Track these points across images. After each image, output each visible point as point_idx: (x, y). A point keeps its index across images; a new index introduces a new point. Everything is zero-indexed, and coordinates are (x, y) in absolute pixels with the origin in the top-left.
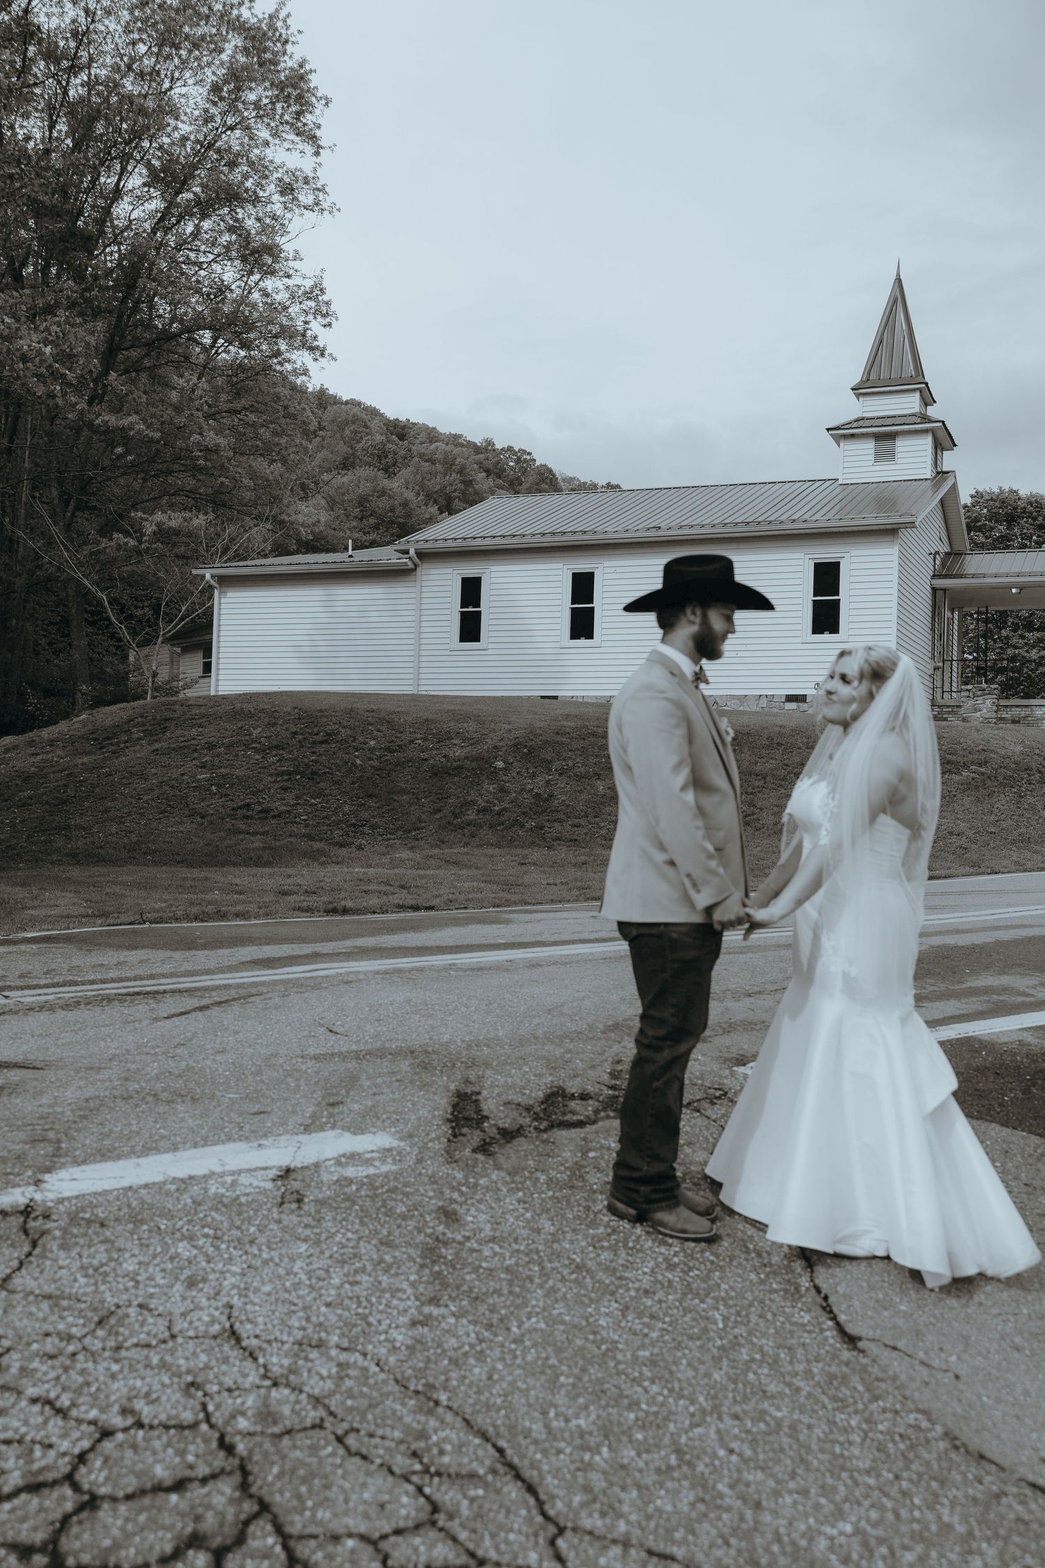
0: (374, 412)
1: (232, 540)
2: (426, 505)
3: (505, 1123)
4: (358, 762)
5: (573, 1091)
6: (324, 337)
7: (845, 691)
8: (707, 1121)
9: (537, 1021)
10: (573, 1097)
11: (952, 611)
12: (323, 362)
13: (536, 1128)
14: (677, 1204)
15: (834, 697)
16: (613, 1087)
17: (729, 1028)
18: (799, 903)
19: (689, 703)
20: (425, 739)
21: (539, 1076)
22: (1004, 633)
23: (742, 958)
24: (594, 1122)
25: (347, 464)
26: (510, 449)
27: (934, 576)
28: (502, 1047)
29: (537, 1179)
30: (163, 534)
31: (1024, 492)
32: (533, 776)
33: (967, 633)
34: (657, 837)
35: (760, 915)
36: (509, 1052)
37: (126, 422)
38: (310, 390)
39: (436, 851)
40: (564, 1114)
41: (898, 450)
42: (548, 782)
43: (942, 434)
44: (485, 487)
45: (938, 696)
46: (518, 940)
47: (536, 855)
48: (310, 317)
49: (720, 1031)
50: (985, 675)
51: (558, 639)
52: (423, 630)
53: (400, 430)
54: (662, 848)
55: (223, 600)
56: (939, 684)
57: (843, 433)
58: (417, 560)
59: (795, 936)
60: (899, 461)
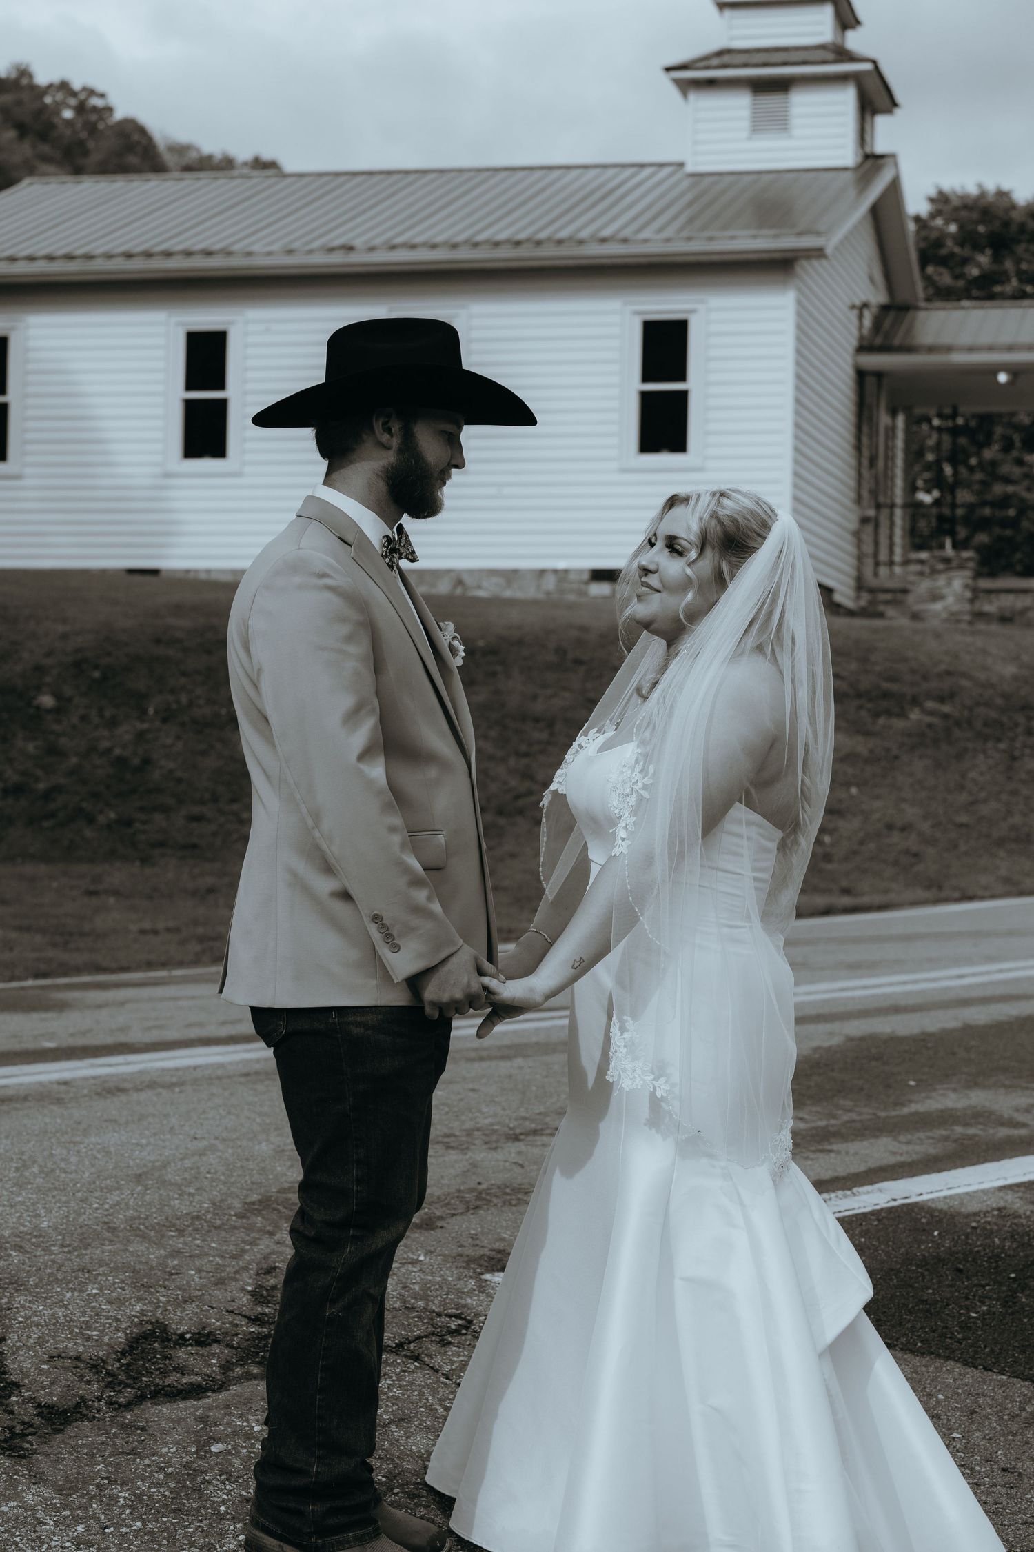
3: (51, 1395)
5: (183, 1328)
7: (673, 568)
8: (432, 1378)
9: (114, 1197)
10: (181, 1340)
11: (893, 413)
13: (110, 1403)
14: (376, 1535)
15: (653, 580)
16: (257, 1320)
17: (477, 1200)
18: (583, 967)
19: (377, 596)
21: (119, 1302)
22: (988, 454)
23: (504, 1067)
24: (222, 1387)
26: (64, 86)
27: (864, 347)
28: (47, 1250)
29: (114, 1499)
32: (113, 723)
33: (920, 454)
34: (317, 847)
35: (510, 990)
36: (60, 1258)
40: (165, 1373)
41: (795, 111)
43: (873, 85)
44: (19, 160)
45: (868, 571)
46: (80, 1041)
47: (118, 875)
49: (461, 1208)
50: (952, 533)
51: (159, 459)
54: (328, 869)
56: (868, 548)
57: (694, 77)
59: (573, 1027)
60: (797, 132)
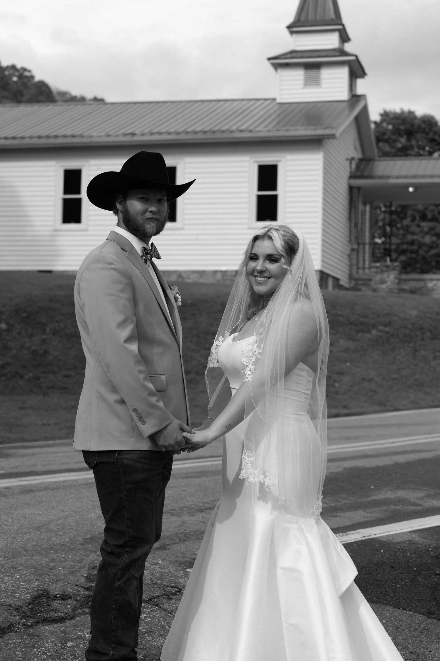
5: (56, 593)
8: (164, 614)
9: (27, 536)
10: (55, 598)
11: (365, 204)
13: (24, 625)
16: (88, 589)
17: (184, 537)
18: (230, 427)
19: (137, 273)
21: (28, 581)
22: (405, 222)
23: (197, 481)
24: (73, 618)
26: (13, 67)
27: (352, 176)
32: (31, 336)
33: (376, 222)
40: (47, 612)
41: (323, 77)
42: (43, 341)
43: (355, 66)
45: (354, 271)
46: (15, 470)
47: (33, 400)
49: (177, 541)
50: (390, 255)
51: (52, 223)
54: (114, 389)
56: (354, 262)
57: (280, 63)
60: (324, 86)
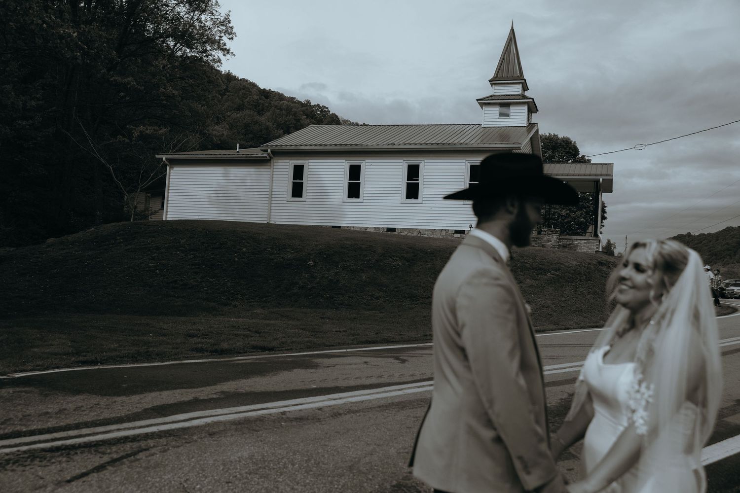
0: (254, 85)
1: (179, 141)
2: (277, 129)
4: (236, 259)
6: (229, 44)
12: (228, 56)
20: (272, 248)
25: (239, 108)
26: (318, 105)
30: (143, 137)
31: (560, 136)
32: (329, 270)
37: (126, 80)
38: (223, 73)
39: (276, 309)
41: (511, 111)
42: (336, 273)
43: (532, 105)
44: (306, 123)
47: (329, 313)
48: (223, 34)
51: (341, 198)
52: (273, 190)
53: (267, 94)
54: (489, 423)
55: (171, 171)
57: (484, 102)
58: (272, 155)
